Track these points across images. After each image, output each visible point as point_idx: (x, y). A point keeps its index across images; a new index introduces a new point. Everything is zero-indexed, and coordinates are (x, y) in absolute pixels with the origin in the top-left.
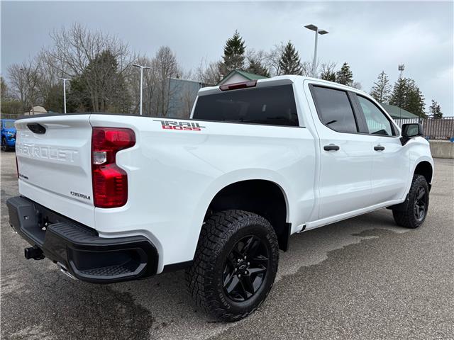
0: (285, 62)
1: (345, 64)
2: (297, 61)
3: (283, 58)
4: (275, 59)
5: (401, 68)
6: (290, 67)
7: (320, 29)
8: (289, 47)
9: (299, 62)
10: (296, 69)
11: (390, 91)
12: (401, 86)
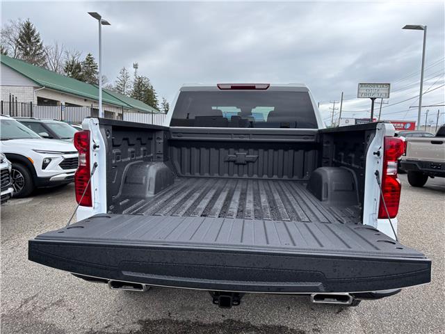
0: (25, 42)
1: (89, 55)
2: (39, 44)
3: (20, 37)
4: (11, 37)
5: (136, 66)
6: (31, 49)
8: (28, 26)
9: (41, 45)
10: (38, 52)
11: (130, 88)
12: (140, 83)
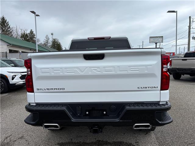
0: (2, 26)
1: (31, 30)
2: (8, 26)
5: (52, 34)
6: (5, 29)
7: (37, 14)
8: (3, 19)
11: (50, 44)
